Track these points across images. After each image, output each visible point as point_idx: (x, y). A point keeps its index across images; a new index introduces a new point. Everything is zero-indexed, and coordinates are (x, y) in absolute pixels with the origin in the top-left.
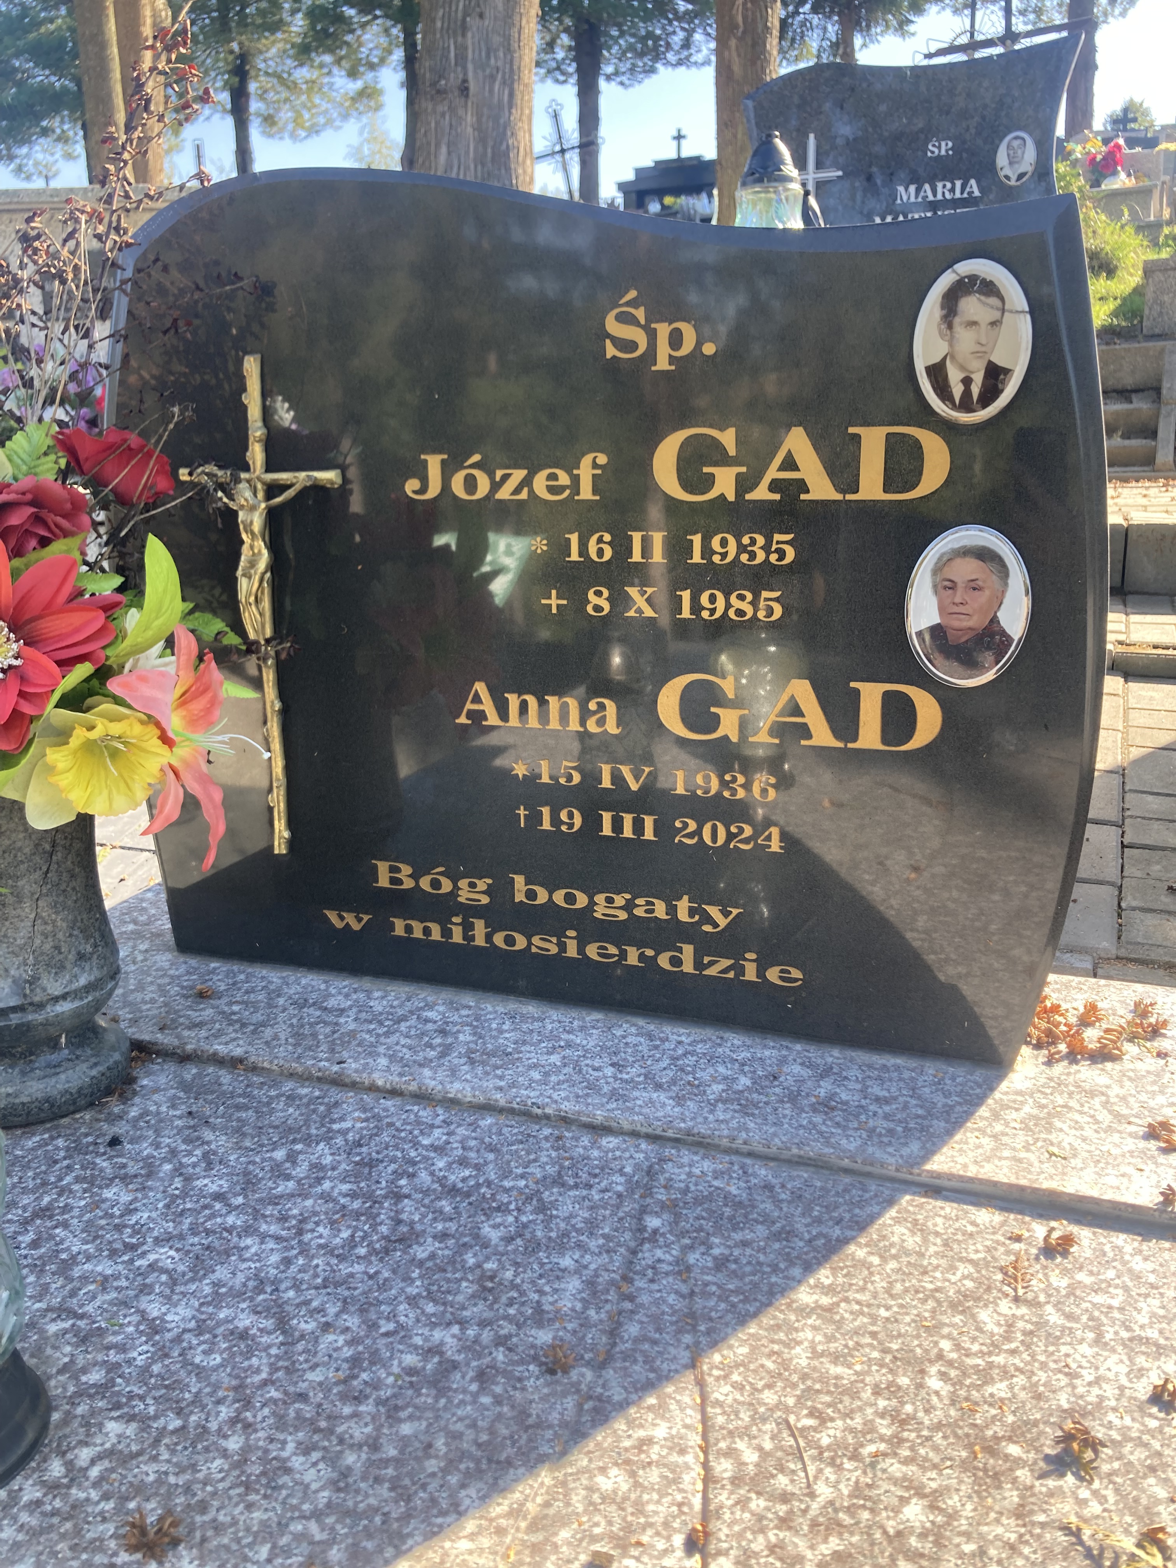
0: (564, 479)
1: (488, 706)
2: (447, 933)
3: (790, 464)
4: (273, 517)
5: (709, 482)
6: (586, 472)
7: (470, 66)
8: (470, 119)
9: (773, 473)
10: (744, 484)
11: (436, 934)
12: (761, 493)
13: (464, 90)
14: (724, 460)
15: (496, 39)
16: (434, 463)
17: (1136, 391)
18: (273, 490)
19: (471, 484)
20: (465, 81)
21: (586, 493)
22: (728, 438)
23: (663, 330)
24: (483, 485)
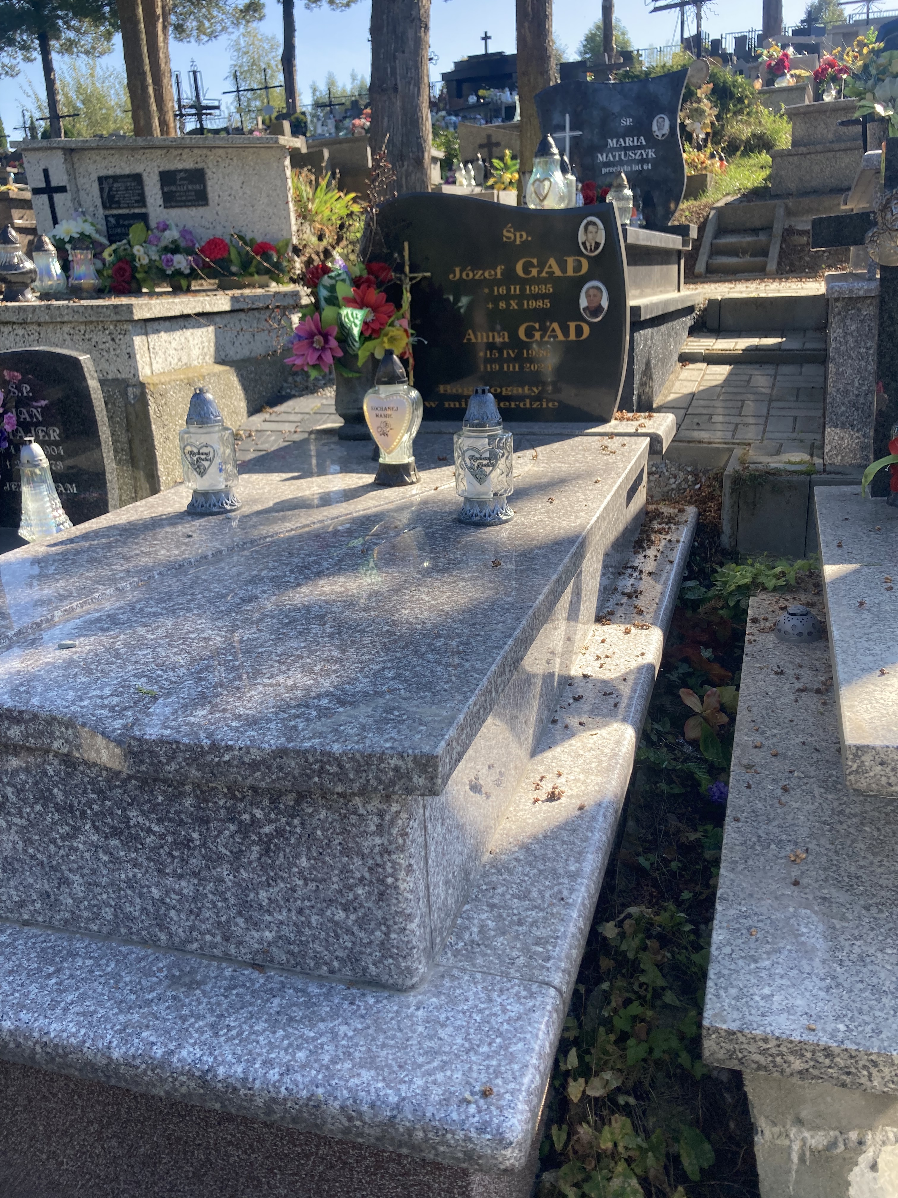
0: (493, 272)
1: (472, 337)
2: (460, 404)
3: (550, 267)
4: (412, 286)
5: (530, 272)
6: (499, 271)
7: (398, 78)
8: (398, 103)
9: (546, 269)
10: (539, 272)
11: (457, 405)
12: (544, 274)
13: (395, 89)
14: (534, 266)
15: (411, 63)
16: (457, 270)
17: (762, 229)
18: (411, 279)
19: (468, 275)
20: (396, 84)
21: (499, 276)
22: (535, 261)
23: (518, 234)
24: (471, 275)
